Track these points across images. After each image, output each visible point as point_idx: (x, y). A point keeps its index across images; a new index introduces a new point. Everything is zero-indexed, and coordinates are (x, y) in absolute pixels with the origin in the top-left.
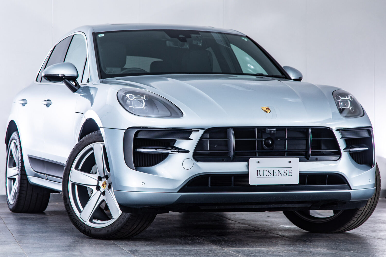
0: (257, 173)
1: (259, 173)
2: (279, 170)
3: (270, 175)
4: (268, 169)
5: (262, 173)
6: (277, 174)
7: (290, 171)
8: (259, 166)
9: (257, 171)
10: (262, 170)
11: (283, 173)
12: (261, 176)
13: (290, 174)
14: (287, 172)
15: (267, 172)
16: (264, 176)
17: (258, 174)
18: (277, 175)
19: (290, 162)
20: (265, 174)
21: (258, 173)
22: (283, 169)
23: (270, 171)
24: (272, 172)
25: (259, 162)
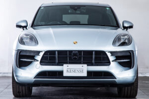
3: (73, 72)
4: (72, 69)
5: (69, 71)
6: (76, 71)
8: (68, 67)
11: (79, 71)
19: (83, 66)
21: (67, 71)
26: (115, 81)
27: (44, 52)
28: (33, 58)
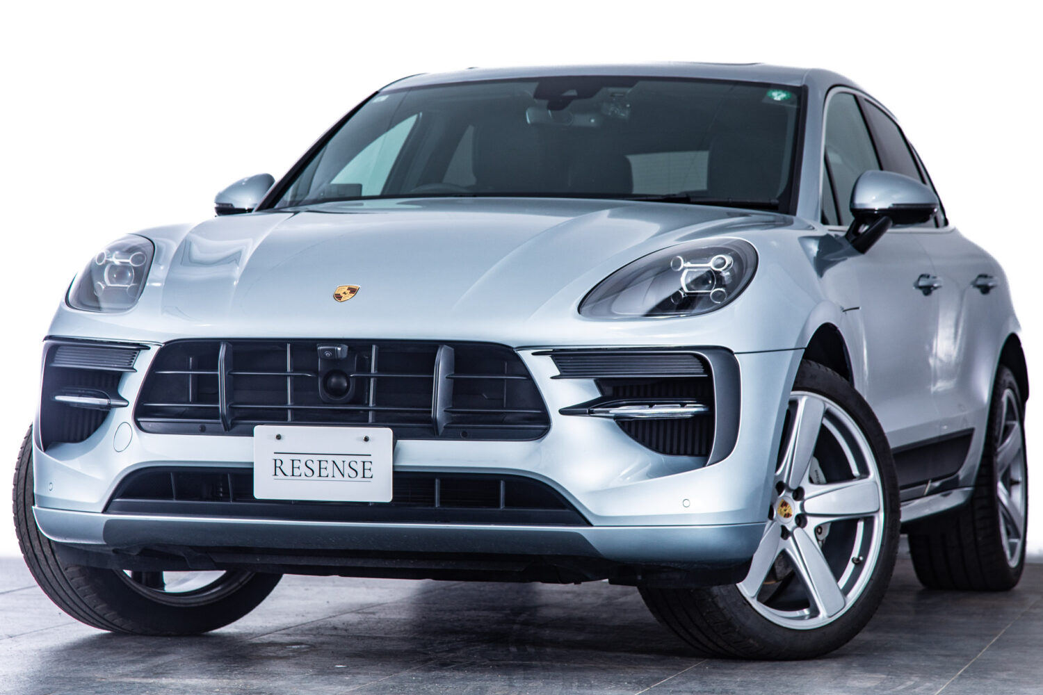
0: (276, 467)
1: (280, 467)
2: (334, 462)
3: (309, 473)
4: (304, 458)
5: (287, 468)
6: (330, 471)
7: (367, 466)
8: (280, 446)
9: (275, 460)
10: (287, 459)
11: (348, 471)
12: (285, 475)
13: (368, 474)
14: (359, 468)
15: (302, 465)
16: (293, 475)
17: (278, 469)
18: (330, 475)
19: (366, 439)
20: (297, 472)
21: (278, 467)
22: (348, 459)
23: (309, 464)
24: (315, 467)
25: (279, 437)
26: (579, 537)
27: (154, 350)
28: (109, 383)
